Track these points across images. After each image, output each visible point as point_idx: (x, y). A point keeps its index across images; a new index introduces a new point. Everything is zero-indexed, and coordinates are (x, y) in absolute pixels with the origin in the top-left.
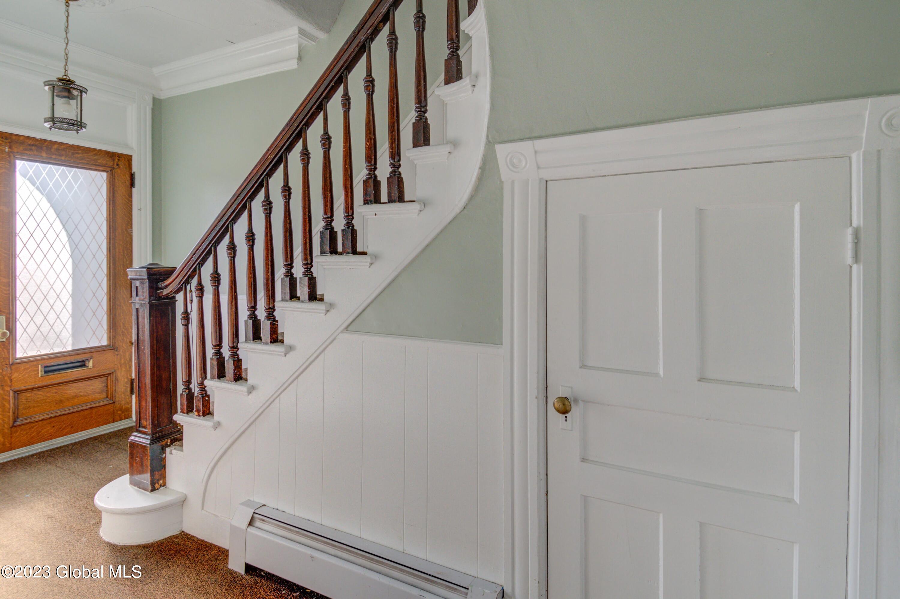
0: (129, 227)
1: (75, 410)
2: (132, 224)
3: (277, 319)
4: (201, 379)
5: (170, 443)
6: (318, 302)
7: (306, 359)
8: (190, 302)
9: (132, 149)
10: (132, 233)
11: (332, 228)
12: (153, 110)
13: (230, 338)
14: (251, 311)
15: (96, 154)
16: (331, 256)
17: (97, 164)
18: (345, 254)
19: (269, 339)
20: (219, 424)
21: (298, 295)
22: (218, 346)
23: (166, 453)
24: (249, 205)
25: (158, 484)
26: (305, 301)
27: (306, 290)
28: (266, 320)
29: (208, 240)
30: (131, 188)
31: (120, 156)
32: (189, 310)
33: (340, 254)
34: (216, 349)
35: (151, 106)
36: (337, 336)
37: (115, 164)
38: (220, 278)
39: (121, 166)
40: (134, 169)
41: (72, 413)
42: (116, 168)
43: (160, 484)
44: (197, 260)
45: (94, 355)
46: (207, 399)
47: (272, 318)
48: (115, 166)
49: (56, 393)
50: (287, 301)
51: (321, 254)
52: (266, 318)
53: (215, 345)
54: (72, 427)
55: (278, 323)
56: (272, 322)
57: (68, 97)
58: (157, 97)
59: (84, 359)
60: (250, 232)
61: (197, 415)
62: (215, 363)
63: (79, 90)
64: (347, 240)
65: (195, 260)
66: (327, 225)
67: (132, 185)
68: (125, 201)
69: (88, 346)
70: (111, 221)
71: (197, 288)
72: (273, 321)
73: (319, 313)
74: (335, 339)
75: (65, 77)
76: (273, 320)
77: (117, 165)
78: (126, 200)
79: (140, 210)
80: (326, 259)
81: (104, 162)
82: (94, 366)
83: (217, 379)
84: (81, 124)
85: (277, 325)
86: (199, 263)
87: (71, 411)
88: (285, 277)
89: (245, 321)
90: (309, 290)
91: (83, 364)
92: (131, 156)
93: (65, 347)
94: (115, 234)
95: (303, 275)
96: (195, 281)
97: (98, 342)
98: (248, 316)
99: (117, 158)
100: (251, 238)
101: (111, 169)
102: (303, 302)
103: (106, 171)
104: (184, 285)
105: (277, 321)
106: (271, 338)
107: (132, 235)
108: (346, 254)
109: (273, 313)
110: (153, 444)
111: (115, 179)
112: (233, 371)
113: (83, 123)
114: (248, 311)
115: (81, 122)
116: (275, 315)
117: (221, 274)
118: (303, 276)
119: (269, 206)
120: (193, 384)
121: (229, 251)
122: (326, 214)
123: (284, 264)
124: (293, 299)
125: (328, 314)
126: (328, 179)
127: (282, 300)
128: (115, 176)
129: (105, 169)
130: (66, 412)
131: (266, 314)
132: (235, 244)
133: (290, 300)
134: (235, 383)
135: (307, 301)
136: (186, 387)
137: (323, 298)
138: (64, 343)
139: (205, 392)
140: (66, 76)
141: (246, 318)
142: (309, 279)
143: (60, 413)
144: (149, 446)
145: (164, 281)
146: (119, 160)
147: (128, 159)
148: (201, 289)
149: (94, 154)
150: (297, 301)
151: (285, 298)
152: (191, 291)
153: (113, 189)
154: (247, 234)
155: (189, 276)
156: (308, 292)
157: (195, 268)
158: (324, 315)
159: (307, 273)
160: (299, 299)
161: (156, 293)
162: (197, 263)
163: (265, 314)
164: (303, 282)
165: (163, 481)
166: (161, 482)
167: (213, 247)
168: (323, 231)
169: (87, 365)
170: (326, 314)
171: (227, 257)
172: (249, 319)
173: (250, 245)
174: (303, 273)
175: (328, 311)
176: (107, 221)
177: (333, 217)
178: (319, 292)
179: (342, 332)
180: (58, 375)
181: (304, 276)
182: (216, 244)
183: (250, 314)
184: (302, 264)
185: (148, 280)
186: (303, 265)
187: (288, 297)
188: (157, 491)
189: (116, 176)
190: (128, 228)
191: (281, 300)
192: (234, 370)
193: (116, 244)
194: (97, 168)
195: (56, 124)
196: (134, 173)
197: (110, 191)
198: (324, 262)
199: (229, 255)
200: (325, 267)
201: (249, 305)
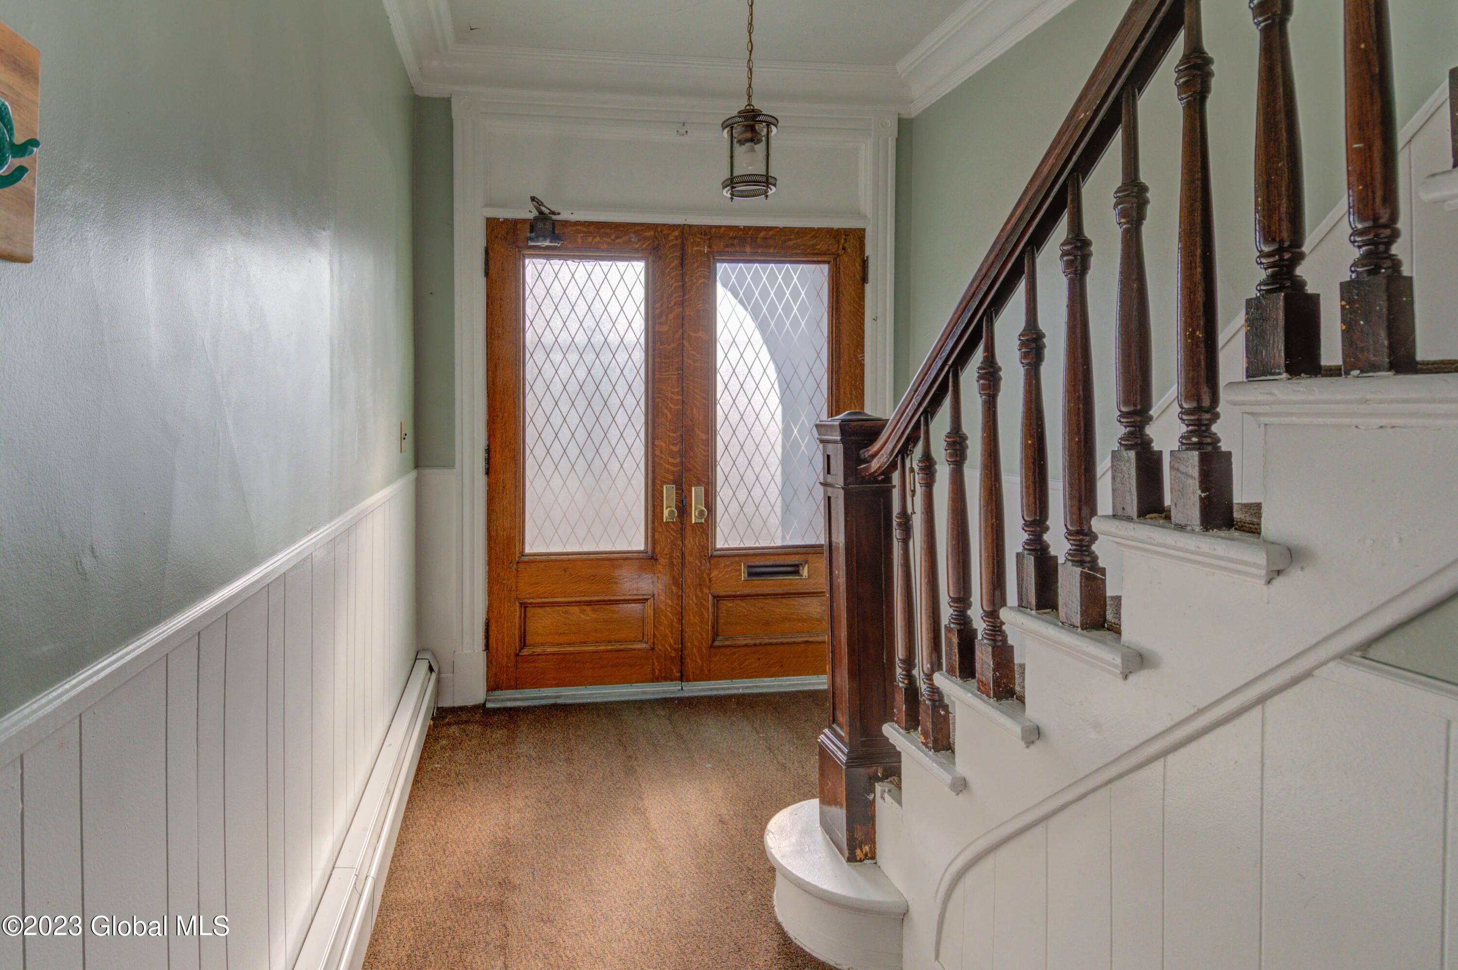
0: (859, 350)
1: (785, 640)
2: (863, 346)
3: (1101, 563)
4: (929, 666)
5: (883, 774)
6: (1236, 534)
7: (1193, 711)
8: (911, 493)
9: (865, 217)
10: (864, 360)
11: (1298, 285)
12: (897, 140)
13: (984, 591)
14: (1032, 533)
15: (814, 237)
16: (1294, 381)
17: (815, 251)
18: (1356, 372)
19: (1079, 616)
20: (966, 786)
21: (1167, 502)
22: (962, 600)
23: (874, 793)
24: (1028, 262)
25: (862, 851)
26: (1189, 528)
27: (1194, 493)
28: (1070, 563)
29: (941, 358)
30: (863, 285)
31: (846, 233)
32: (910, 511)
33: (1334, 372)
34: (957, 607)
35: (896, 135)
36: (1317, 667)
37: (841, 247)
38: (966, 444)
39: (849, 250)
40: (868, 251)
41: (782, 644)
42: (842, 255)
43: (864, 851)
44: (920, 404)
45: (811, 558)
46: (942, 713)
47: (1088, 559)
48: (841, 252)
49: (762, 608)
50: (1129, 519)
51: (1247, 377)
52: (1070, 558)
53: (957, 598)
54: (782, 666)
55: (1104, 574)
56: (1086, 570)
57: (752, 140)
58: (905, 116)
59: (797, 563)
60: (1030, 330)
61: (922, 743)
62: (955, 640)
63: (764, 122)
64: (1367, 321)
65: (917, 404)
66: (1273, 278)
67: (864, 279)
68: (854, 307)
69: (803, 543)
70: (834, 342)
71: (920, 465)
72: (1090, 569)
73: (1248, 574)
74: (1308, 674)
75: (748, 107)
76: (1089, 565)
77: (844, 248)
78: (856, 306)
79: (875, 320)
80: (1273, 394)
81: (824, 248)
82: (809, 576)
83: (959, 679)
84: (767, 179)
85: (1104, 581)
86: (925, 412)
87: (780, 640)
88: (1122, 448)
89: (1018, 555)
90: (1203, 495)
91: (795, 570)
92: (863, 230)
93: (772, 540)
94: (840, 364)
95: (1183, 444)
96: (918, 451)
97: (816, 538)
98: (1026, 543)
99: (844, 237)
100: (1034, 345)
101: (835, 256)
102: (1181, 528)
103: (828, 262)
104: (900, 456)
105: (1103, 571)
106: (1082, 615)
107: (864, 365)
108: (1362, 372)
109: (1089, 546)
110: (852, 767)
111: (839, 272)
112: (992, 673)
113: (771, 177)
114: (1026, 531)
115: (767, 176)
116: (1097, 553)
117: (967, 435)
118: (1184, 447)
119: (1079, 253)
120: (917, 668)
121: (982, 382)
122: (1274, 240)
123: (1120, 411)
124: (1148, 516)
125: (1279, 582)
126: (1282, 117)
127: (1114, 516)
128: (839, 268)
129: (826, 259)
130: (775, 641)
131: (1069, 547)
132: (996, 364)
133: (1139, 516)
134: (996, 704)
135: (1198, 529)
136: (904, 673)
137: (1259, 524)
138: (772, 534)
139: (939, 696)
140: (749, 105)
141: (1020, 550)
142: (1204, 460)
143: (767, 641)
144: (844, 767)
145: (868, 447)
146: (845, 239)
147: (859, 235)
148: (928, 466)
149: (813, 236)
150: (1161, 521)
151: (1123, 509)
152: (912, 470)
153: (838, 289)
154: (1023, 336)
155: (907, 438)
156: (1201, 499)
157: (919, 421)
158: (1263, 582)
159: (1195, 439)
160: (1168, 518)
161: (856, 470)
162: (921, 409)
163: (1067, 546)
164: (1182, 468)
165: (870, 848)
166: (866, 848)
167: (951, 375)
168: (1257, 298)
169: (801, 572)
170: (1269, 582)
171: (979, 395)
172: (1026, 552)
173: (1028, 364)
174: (1182, 437)
175: (1279, 572)
176: (828, 343)
177: (1300, 246)
178: (1241, 495)
179: (1342, 656)
180: (765, 582)
181: (1187, 449)
182: (957, 367)
183: (1030, 540)
184: (1179, 410)
185: (842, 443)
186: (1181, 413)
187: (1132, 507)
188: (858, 863)
189: (842, 267)
190: (859, 353)
191: (1111, 513)
192: (994, 670)
193: (841, 380)
194: (815, 259)
195: (735, 187)
196: (867, 257)
197: (833, 293)
198: (1258, 403)
199: (983, 390)
200: (1267, 420)
201: (1028, 515)
